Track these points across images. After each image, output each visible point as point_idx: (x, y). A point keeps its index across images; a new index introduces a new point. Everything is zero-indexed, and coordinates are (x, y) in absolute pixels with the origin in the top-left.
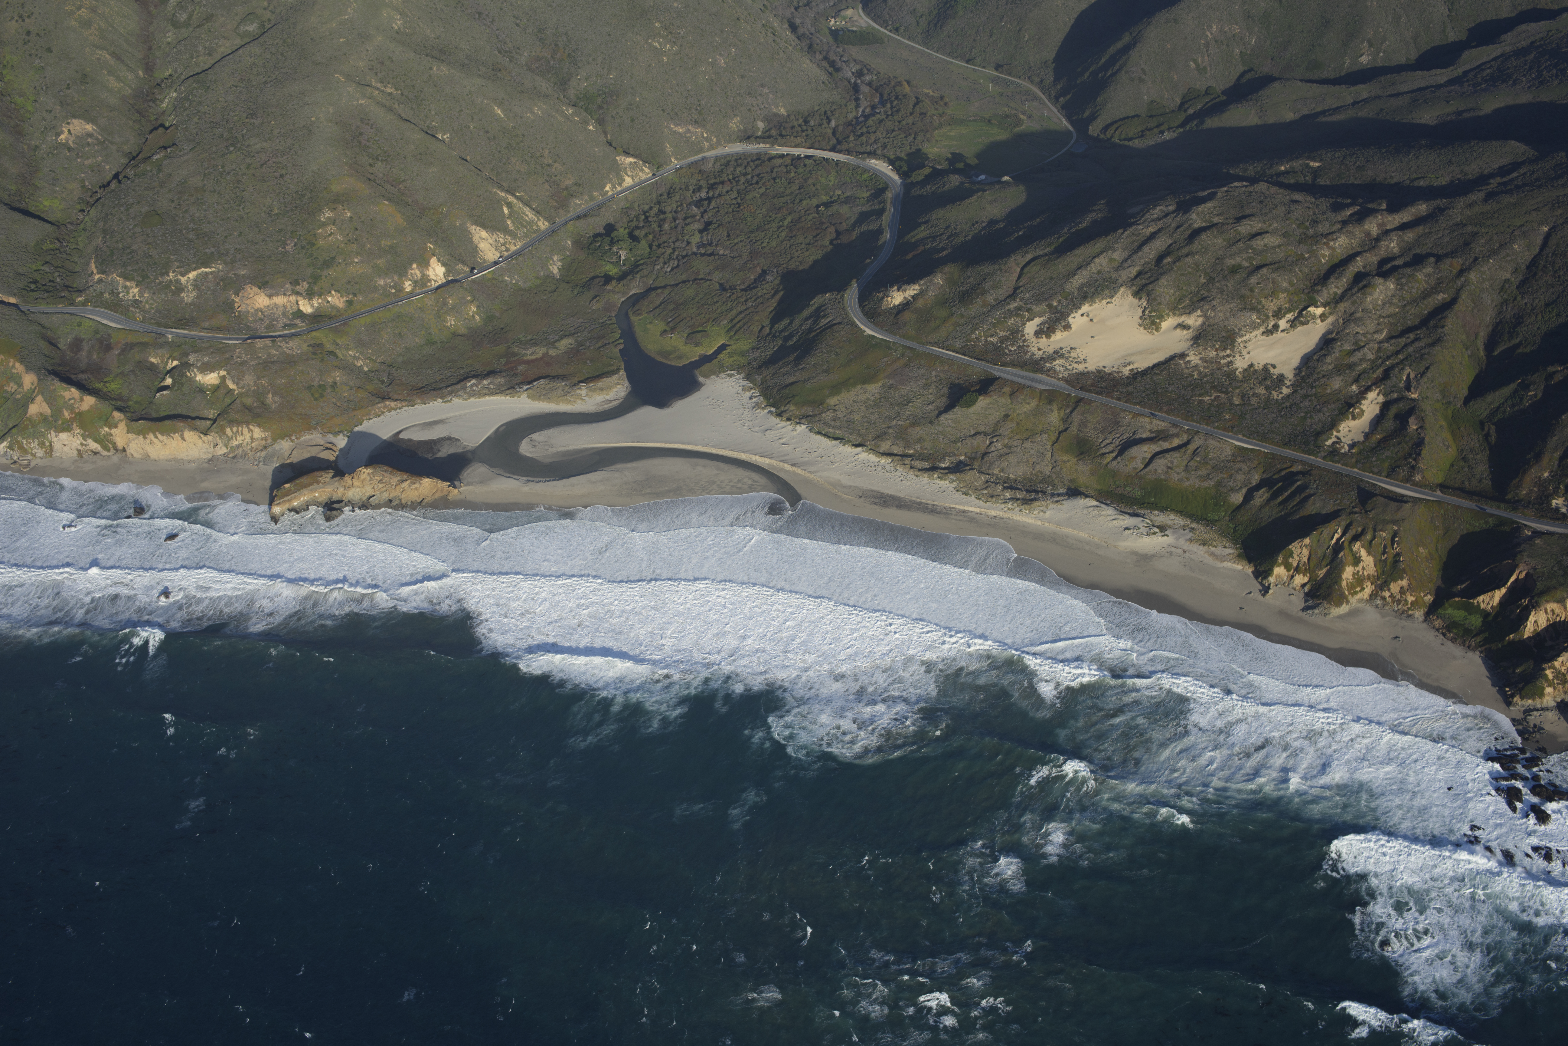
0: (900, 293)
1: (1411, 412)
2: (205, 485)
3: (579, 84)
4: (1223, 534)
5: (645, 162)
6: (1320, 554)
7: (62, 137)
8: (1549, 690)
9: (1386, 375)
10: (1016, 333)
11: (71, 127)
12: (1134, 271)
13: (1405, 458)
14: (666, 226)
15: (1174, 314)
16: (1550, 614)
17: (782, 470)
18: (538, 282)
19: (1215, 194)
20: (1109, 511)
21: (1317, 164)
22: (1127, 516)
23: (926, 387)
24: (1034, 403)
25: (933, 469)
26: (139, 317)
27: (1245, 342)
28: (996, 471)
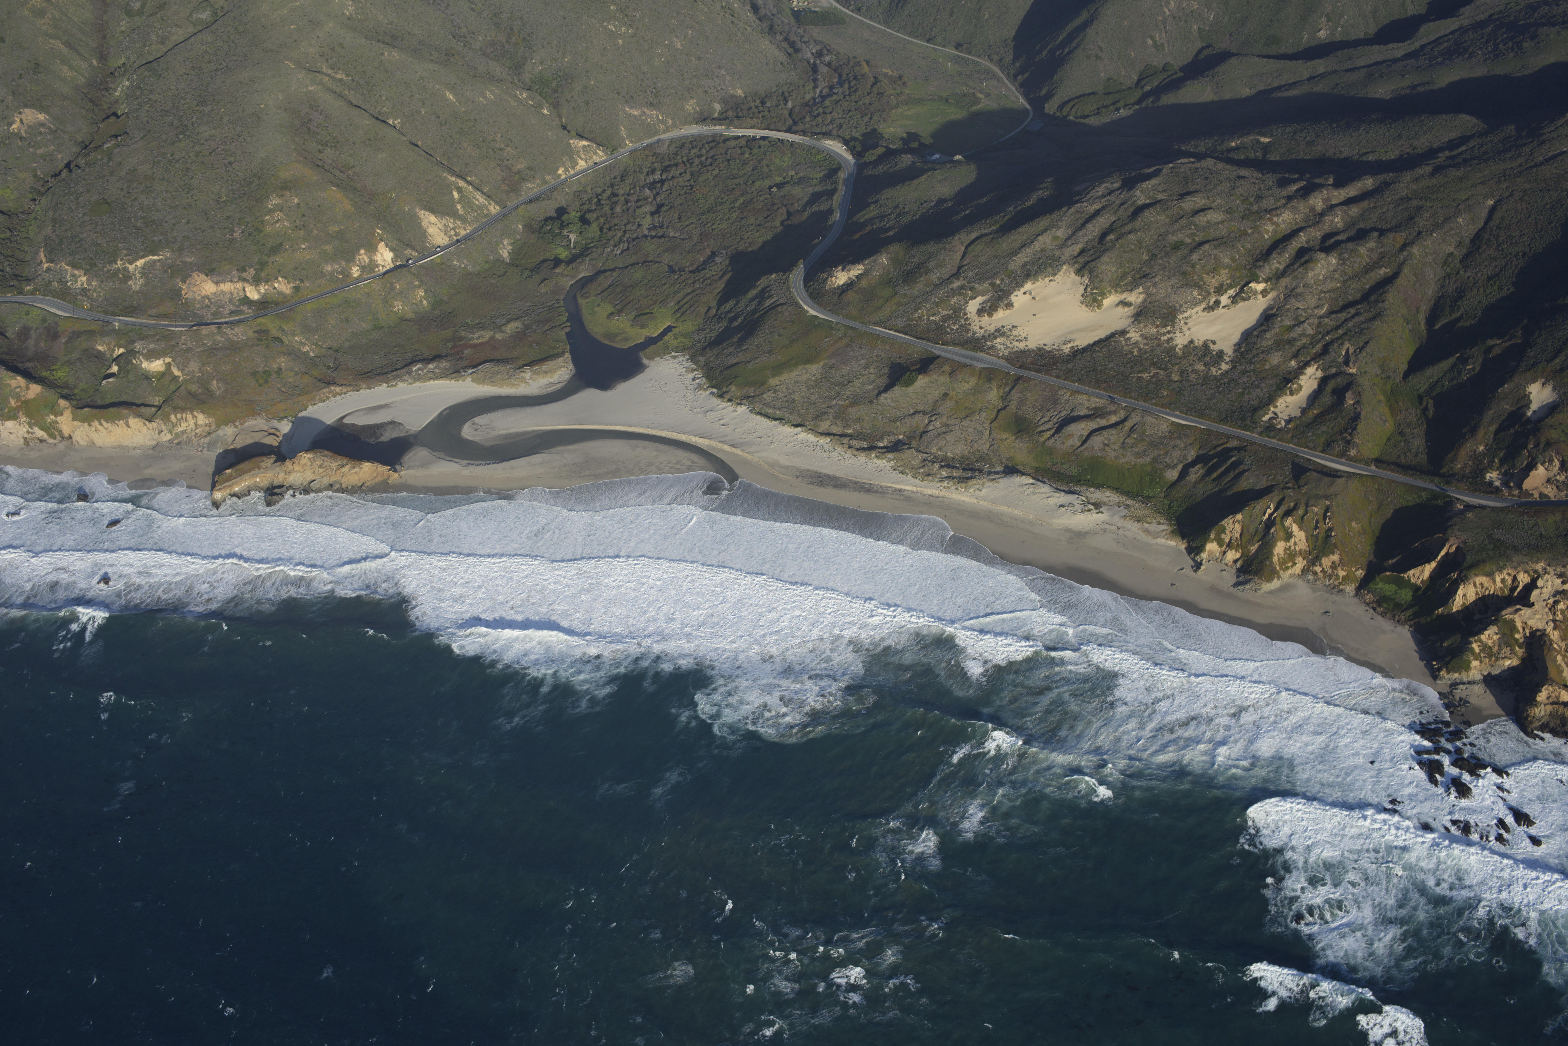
0: (844, 273)
1: (1348, 387)
2: (149, 472)
3: (535, 67)
4: (1158, 511)
5: (599, 145)
6: (1252, 529)
7: (14, 126)
8: (1475, 663)
9: (1325, 350)
10: (958, 312)
11: (23, 116)
12: (1077, 249)
13: (1341, 433)
14: (618, 209)
15: (1116, 291)
16: (1479, 587)
17: (722, 450)
18: (488, 266)
19: (1160, 170)
20: (1045, 489)
21: (1267, 140)
22: (1063, 494)
23: (867, 366)
24: (973, 381)
25: (872, 448)
26: (87, 305)
27: (1186, 318)
28: (934, 450)
